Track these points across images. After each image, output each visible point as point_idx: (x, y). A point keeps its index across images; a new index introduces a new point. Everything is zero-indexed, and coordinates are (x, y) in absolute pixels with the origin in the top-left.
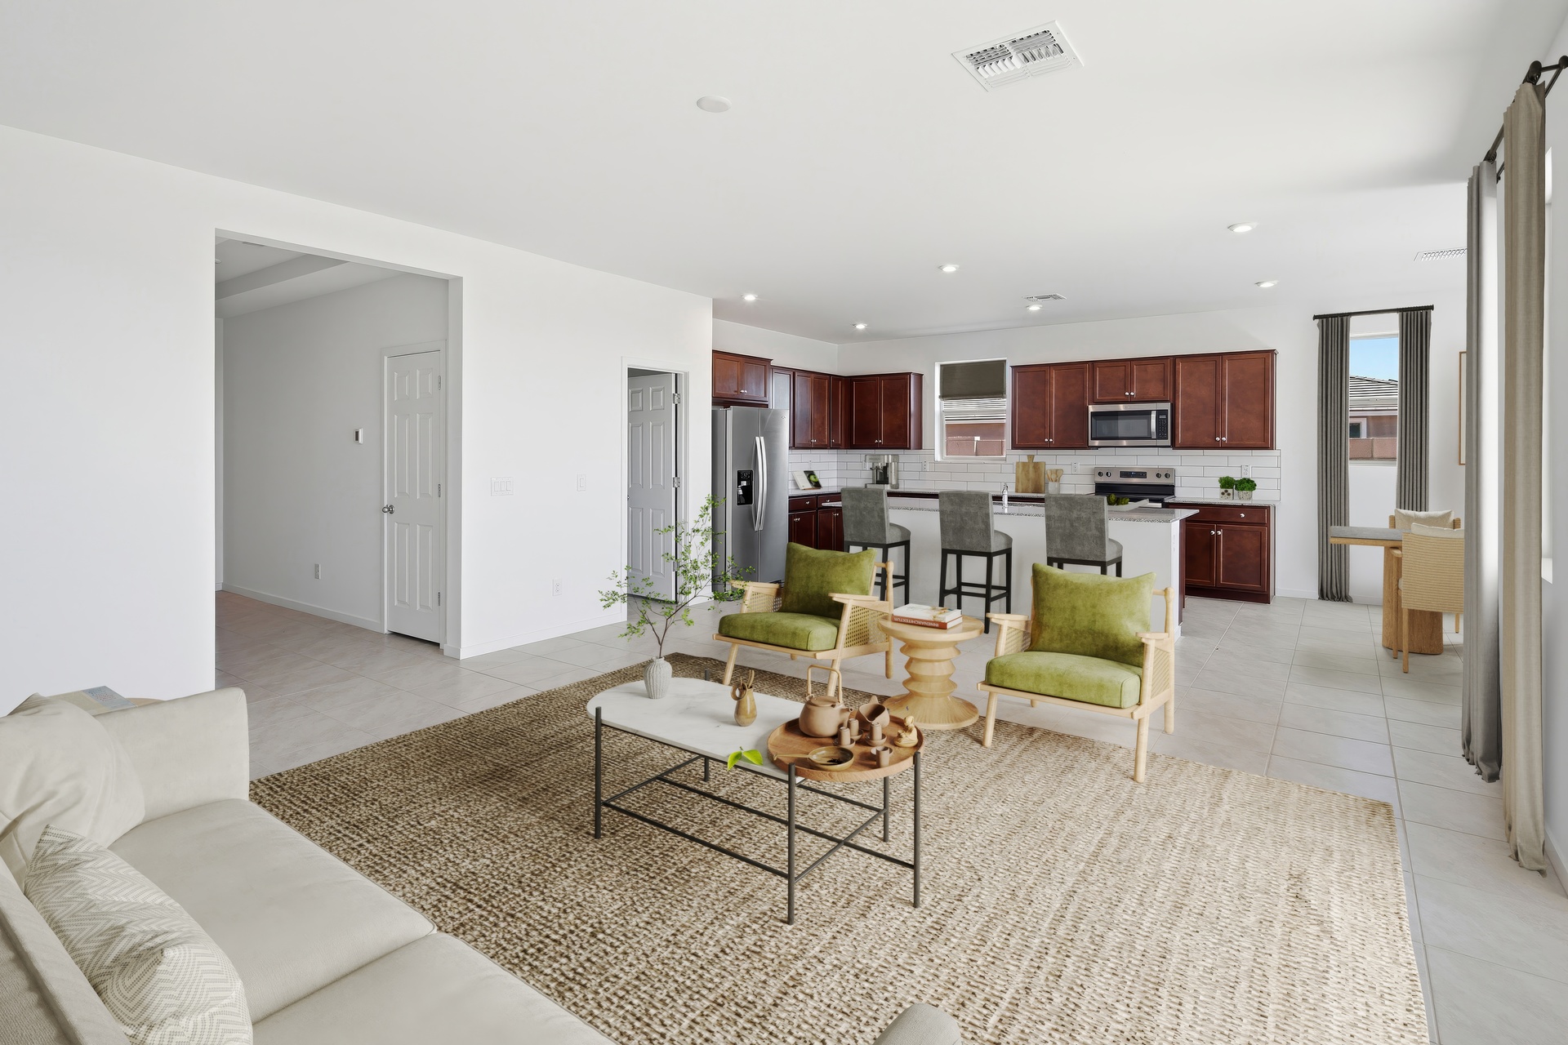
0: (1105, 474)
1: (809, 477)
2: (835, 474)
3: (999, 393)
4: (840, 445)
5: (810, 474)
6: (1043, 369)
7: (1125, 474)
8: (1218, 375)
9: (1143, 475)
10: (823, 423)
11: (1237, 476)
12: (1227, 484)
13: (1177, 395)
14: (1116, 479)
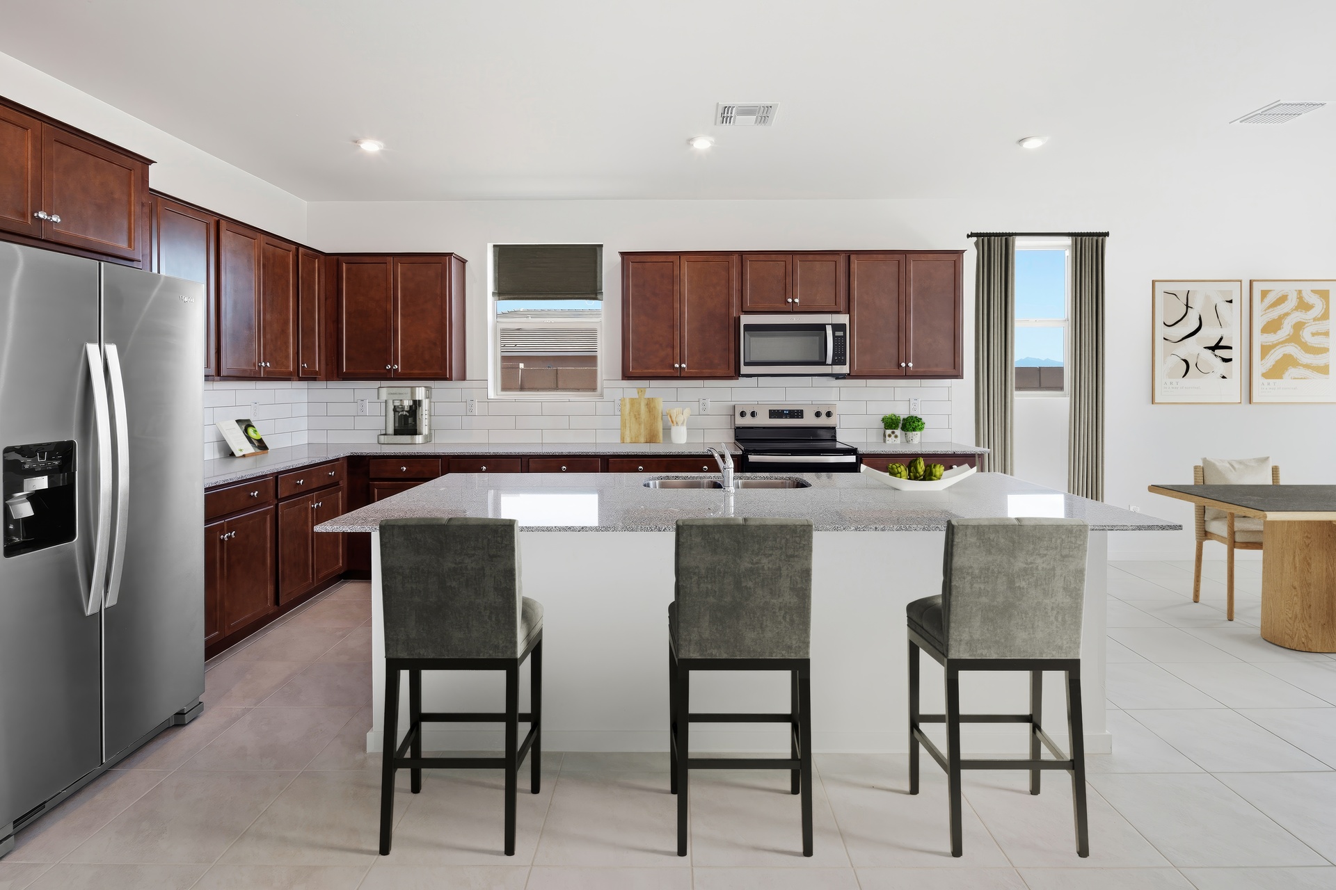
0: (748, 415)
1: (246, 431)
2: (303, 423)
3: (593, 292)
4: (316, 373)
5: (246, 425)
6: (671, 258)
7: (774, 414)
8: (901, 279)
9: (798, 414)
10: (284, 332)
11: (902, 412)
12: (891, 423)
13: (851, 304)
14: (763, 420)
